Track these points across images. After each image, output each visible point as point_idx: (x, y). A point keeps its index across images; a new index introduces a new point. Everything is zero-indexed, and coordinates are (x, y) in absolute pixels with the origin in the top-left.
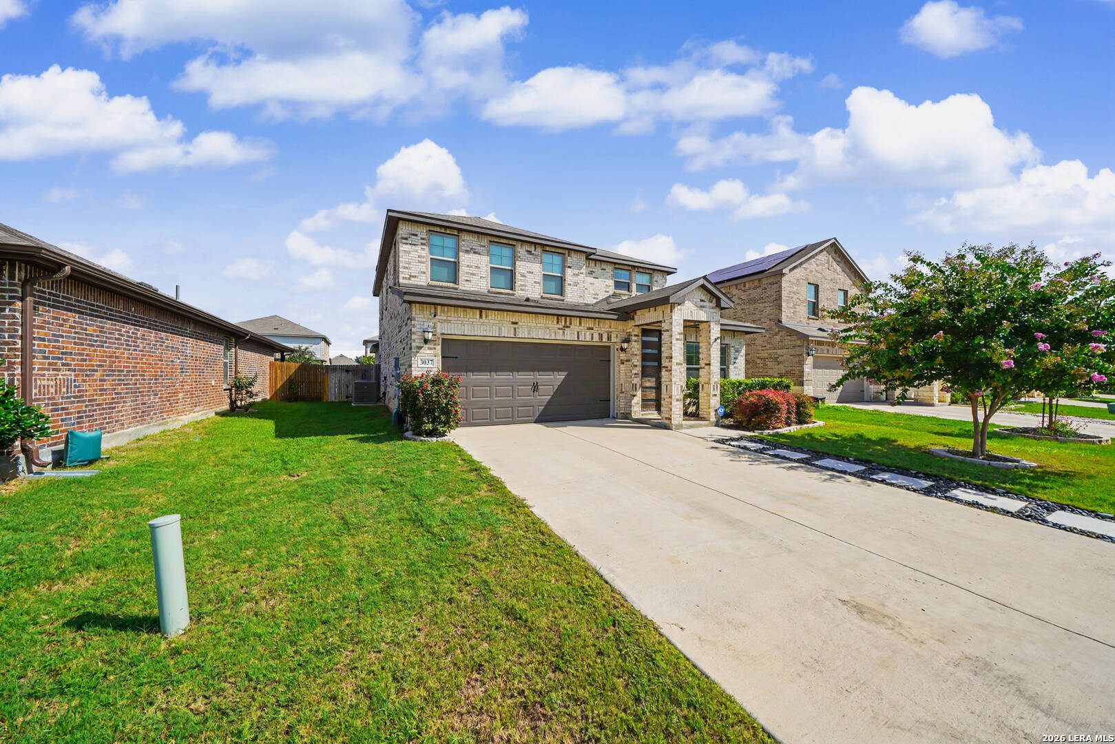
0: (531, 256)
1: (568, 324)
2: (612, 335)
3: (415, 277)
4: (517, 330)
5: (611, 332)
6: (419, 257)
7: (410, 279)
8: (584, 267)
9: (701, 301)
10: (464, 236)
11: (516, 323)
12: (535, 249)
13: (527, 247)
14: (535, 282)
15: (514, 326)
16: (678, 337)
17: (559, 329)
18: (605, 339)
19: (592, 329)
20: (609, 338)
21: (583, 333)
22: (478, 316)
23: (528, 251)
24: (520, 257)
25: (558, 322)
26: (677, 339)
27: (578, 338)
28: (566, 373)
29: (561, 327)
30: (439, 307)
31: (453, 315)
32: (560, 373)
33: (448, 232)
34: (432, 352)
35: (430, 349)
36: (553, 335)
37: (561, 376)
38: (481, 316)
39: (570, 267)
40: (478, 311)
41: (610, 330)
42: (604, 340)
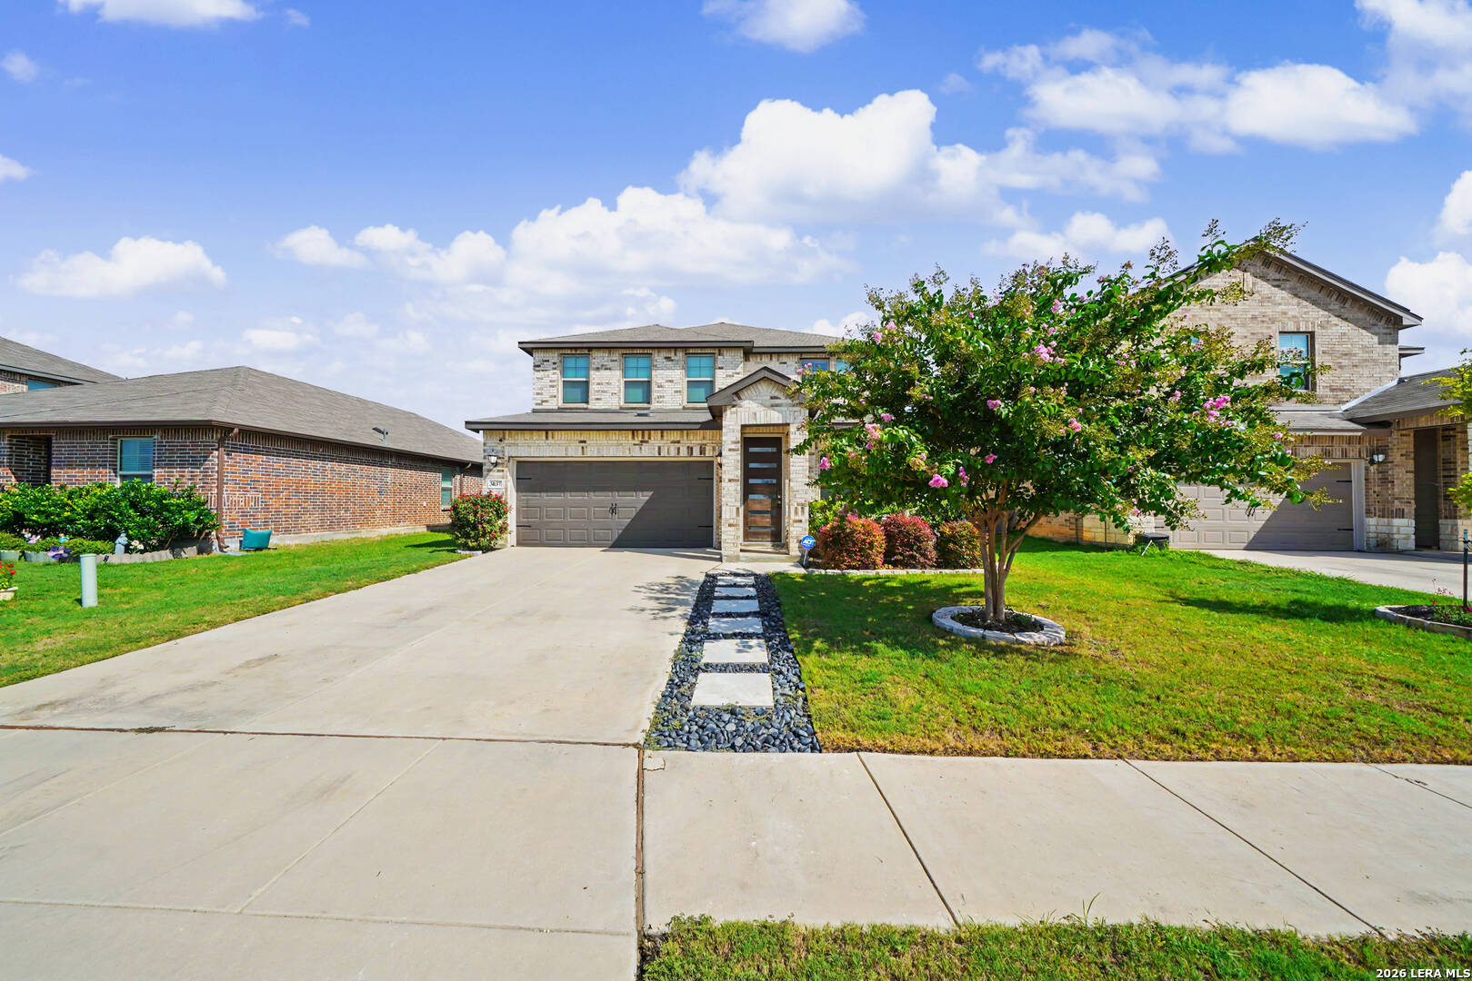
0: (670, 363)
1: (646, 439)
2: (707, 448)
3: (546, 401)
4: (585, 449)
5: (705, 445)
6: (551, 381)
7: (541, 404)
8: (742, 365)
9: (772, 398)
10: (595, 354)
11: (585, 442)
12: (675, 355)
13: (664, 354)
14: (676, 392)
15: (583, 444)
16: (733, 446)
17: (635, 445)
18: (696, 452)
19: (678, 442)
20: (702, 452)
21: (666, 448)
22: (544, 438)
23: (666, 358)
24: (656, 366)
25: (633, 438)
26: (730, 450)
27: (660, 454)
28: (651, 493)
29: (637, 442)
30: (507, 432)
31: (521, 439)
32: (645, 493)
33: (578, 352)
34: (501, 474)
35: (499, 471)
36: (628, 452)
37: (644, 497)
38: (547, 438)
39: (721, 368)
40: (544, 433)
41: (704, 442)
42: (694, 454)
